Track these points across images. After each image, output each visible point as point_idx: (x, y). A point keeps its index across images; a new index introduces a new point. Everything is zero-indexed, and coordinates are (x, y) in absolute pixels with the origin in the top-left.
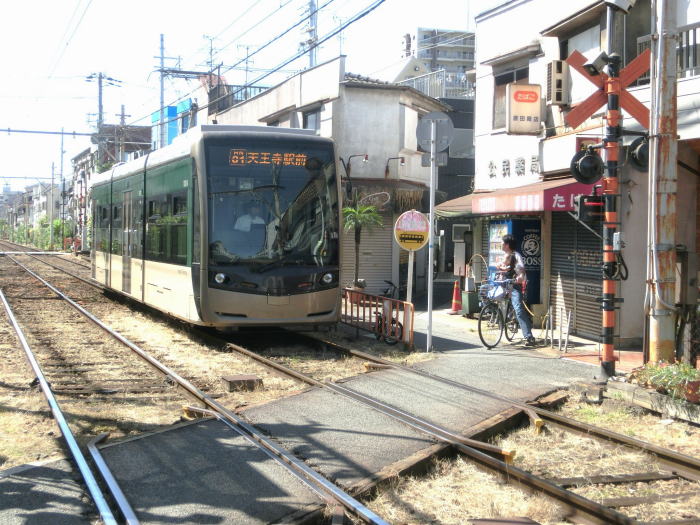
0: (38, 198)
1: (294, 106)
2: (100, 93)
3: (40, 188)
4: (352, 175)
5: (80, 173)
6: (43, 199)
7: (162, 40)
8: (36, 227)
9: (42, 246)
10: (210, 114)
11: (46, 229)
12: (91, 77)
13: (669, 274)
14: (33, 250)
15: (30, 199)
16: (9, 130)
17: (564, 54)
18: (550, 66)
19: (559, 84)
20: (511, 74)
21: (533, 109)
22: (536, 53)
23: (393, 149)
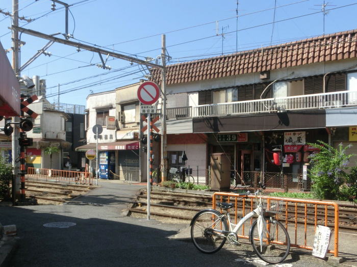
17: (123, 110)
18: (119, 113)
19: (122, 117)
20: (102, 112)
21: (113, 123)
22: (111, 107)
23: (58, 130)
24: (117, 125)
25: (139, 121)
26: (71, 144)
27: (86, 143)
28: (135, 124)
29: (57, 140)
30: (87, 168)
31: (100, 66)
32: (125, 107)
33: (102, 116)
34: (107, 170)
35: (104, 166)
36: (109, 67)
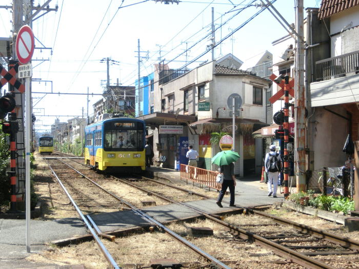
0: (75, 127)
1: (194, 83)
2: (108, 69)
3: (76, 121)
4: (219, 117)
5: (97, 113)
6: (78, 127)
7: (139, 42)
8: (74, 143)
9: (77, 154)
10: (160, 85)
11: (79, 145)
12: (103, 60)
13: (302, 159)
14: (72, 156)
15: (71, 127)
16: (59, 93)
20: (285, 71)
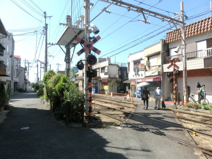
1: (99, 67)
17: (149, 59)
18: (147, 61)
19: (148, 64)
20: (137, 62)
21: (143, 67)
22: (141, 59)
23: (115, 73)
24: (145, 68)
25: (161, 64)
26: (121, 80)
27: (128, 79)
28: (157, 67)
29: (115, 78)
30: (129, 92)
31: (143, 21)
32: (150, 58)
33: (136, 65)
34: (140, 93)
35: (138, 91)
36: (149, 22)
